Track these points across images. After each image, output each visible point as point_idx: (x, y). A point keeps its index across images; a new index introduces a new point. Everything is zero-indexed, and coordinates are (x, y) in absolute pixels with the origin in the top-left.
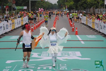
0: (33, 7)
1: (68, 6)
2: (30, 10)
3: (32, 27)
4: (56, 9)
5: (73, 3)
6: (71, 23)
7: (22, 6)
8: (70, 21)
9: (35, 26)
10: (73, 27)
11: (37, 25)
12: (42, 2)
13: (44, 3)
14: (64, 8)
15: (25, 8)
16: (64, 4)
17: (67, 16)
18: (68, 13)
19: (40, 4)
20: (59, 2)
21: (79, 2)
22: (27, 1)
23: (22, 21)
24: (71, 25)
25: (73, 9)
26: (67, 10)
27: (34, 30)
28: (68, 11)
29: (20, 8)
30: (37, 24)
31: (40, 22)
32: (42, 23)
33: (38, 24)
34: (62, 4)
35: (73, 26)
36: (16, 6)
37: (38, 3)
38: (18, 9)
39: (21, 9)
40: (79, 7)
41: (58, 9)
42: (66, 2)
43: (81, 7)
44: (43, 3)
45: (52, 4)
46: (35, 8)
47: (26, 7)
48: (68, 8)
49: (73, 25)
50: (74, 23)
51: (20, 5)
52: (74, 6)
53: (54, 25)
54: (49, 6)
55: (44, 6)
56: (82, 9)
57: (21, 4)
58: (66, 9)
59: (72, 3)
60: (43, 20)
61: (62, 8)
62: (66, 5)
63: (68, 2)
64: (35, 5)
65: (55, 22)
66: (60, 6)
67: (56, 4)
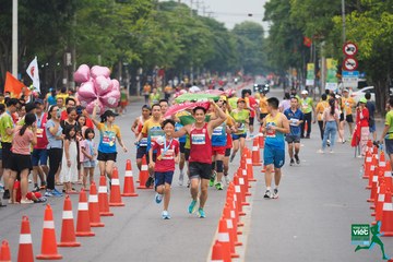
1: (367, 47)
3: (25, 229)
4: (251, 70)
8: (374, 195)
9: (50, 225)
11: (69, 215)
12: (126, 10)
13: (140, 13)
14: (330, 64)
16: (330, 26)
17: (356, 141)
19: (104, 23)
20: (287, 11)
26: (351, 80)
27: (60, 252)
28: (360, 96)
30: (67, 207)
31: (103, 189)
32: (115, 196)
33: (84, 207)
34: (310, 24)
37: (86, 12)
41: (270, 70)
42: (349, 10)
44: (136, 17)
45: (219, 27)
46: (62, 59)
48: (360, 67)
53: (226, 214)
54: (191, 43)
55: (148, 44)
58: (341, 70)
60: (129, 174)
61: (310, 67)
62: (345, 33)
63: (365, 8)
64: (64, 29)
65: (238, 189)
66: (288, 44)
67: (260, 31)
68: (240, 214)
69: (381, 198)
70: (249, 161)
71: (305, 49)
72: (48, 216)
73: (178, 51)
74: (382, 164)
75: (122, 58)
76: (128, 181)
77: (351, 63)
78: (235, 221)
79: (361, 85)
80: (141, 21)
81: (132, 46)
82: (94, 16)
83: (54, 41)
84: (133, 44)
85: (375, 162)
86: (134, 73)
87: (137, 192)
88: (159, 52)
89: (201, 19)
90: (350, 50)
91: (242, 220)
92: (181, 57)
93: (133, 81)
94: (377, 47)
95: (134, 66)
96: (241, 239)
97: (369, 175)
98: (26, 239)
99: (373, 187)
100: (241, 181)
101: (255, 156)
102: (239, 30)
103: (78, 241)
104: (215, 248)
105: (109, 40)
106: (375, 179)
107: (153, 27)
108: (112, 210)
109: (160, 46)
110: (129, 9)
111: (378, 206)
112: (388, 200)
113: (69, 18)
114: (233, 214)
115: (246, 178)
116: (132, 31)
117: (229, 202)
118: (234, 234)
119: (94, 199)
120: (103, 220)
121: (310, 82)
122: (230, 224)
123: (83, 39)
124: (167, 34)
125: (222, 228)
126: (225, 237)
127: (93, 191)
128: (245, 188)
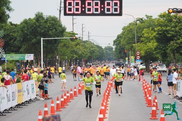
0: (49, 56)
1: (143, 53)
2: (42, 63)
3: (46, 106)
4: (110, 60)
5: (156, 44)
6: (150, 98)
7: (21, 53)
8: (146, 95)
9: (53, 105)
10: (154, 108)
11: (58, 102)
12: (74, 43)
13: (78, 44)
14: (132, 58)
15: (30, 57)
16: (132, 47)
18: (142, 69)
19: (68, 47)
20: (120, 43)
21: (172, 43)
22: (34, 41)
23: (19, 91)
24: (149, 103)
25: (155, 60)
26: (139, 62)
28: (141, 67)
29: (16, 57)
31: (68, 95)
32: (71, 97)
33: (63, 100)
34: (126, 46)
35: (154, 106)
36: (6, 53)
38: (11, 62)
39: (17, 61)
40: (172, 55)
41: (116, 60)
42: (138, 42)
43: (177, 55)
45: (100, 48)
46: (56, 58)
47: (32, 55)
48: (141, 58)
49: (154, 101)
50: (156, 98)
51: (17, 51)
52: (157, 53)
53: (103, 101)
54: (92, 52)
55: (80, 53)
56: (178, 61)
57: (20, 48)
58: (135, 59)
59: (153, 45)
60: (75, 90)
61: (127, 59)
62: (137, 49)
63: (142, 41)
64: (56, 49)
65: (107, 94)
66: (120, 52)
67: (112, 49)
68: (107, 101)
69: (148, 96)
70: (110, 86)
71: (125, 53)
72: (52, 103)
73: (89, 55)
74: (148, 86)
75: (73, 57)
76: (75, 92)
77: (138, 57)
78: (106, 103)
79: (141, 64)
80: (78, 46)
81: (76, 54)
82: (65, 45)
83: (53, 52)
84: (76, 53)
85: (146, 85)
86: (76, 61)
87: (78, 95)
88: (83, 55)
89: (95, 45)
90: (138, 53)
91: (108, 103)
92: (90, 56)
93: (76, 63)
94: (146, 52)
95: (76, 59)
96: (108, 108)
97: (144, 89)
98: (46, 109)
99: (145, 93)
100: (108, 91)
101: (111, 84)
102: (106, 48)
103: (61, 109)
104: (100, 111)
105: (69, 52)
106: (146, 90)
107: (81, 48)
108: (71, 100)
109: (84, 53)
110: (75, 43)
111: (147, 98)
112: (150, 96)
113: (57, 46)
114: (105, 101)
115: (109, 91)
116: (75, 49)
117: (104, 98)
118: (106, 107)
119: (65, 97)
120: (68, 103)
121: (127, 63)
122: (104, 104)
123: (61, 52)
124: (85, 50)
125: (102, 105)
126: (103, 108)
127: (65, 95)
128: (109, 93)
